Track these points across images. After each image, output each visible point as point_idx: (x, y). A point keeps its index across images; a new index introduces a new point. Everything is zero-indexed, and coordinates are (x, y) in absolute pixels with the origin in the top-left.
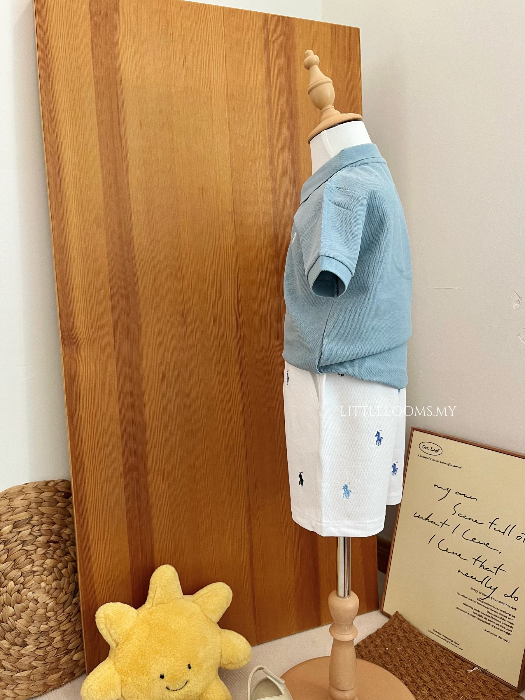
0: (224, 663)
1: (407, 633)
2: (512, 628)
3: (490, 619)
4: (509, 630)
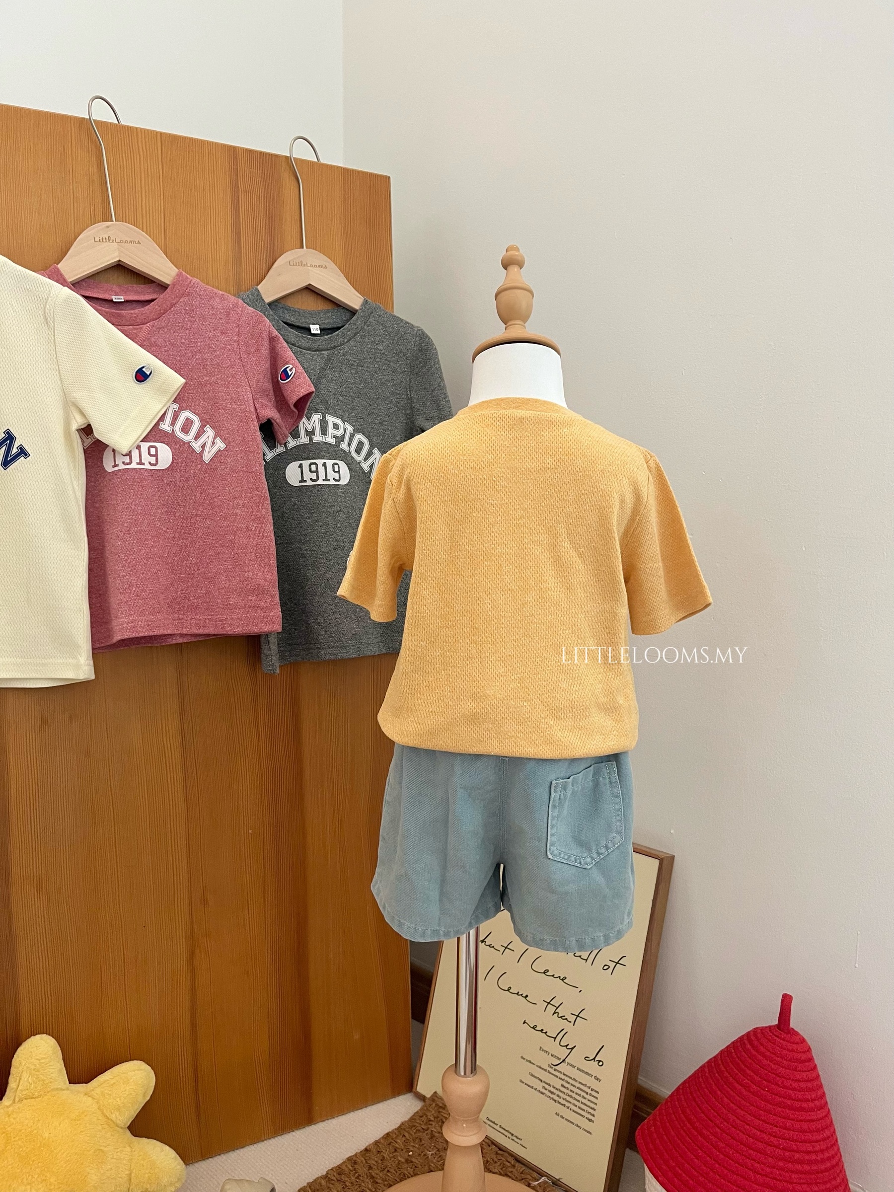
2: (595, 1110)
3: (565, 1097)
4: (591, 1114)
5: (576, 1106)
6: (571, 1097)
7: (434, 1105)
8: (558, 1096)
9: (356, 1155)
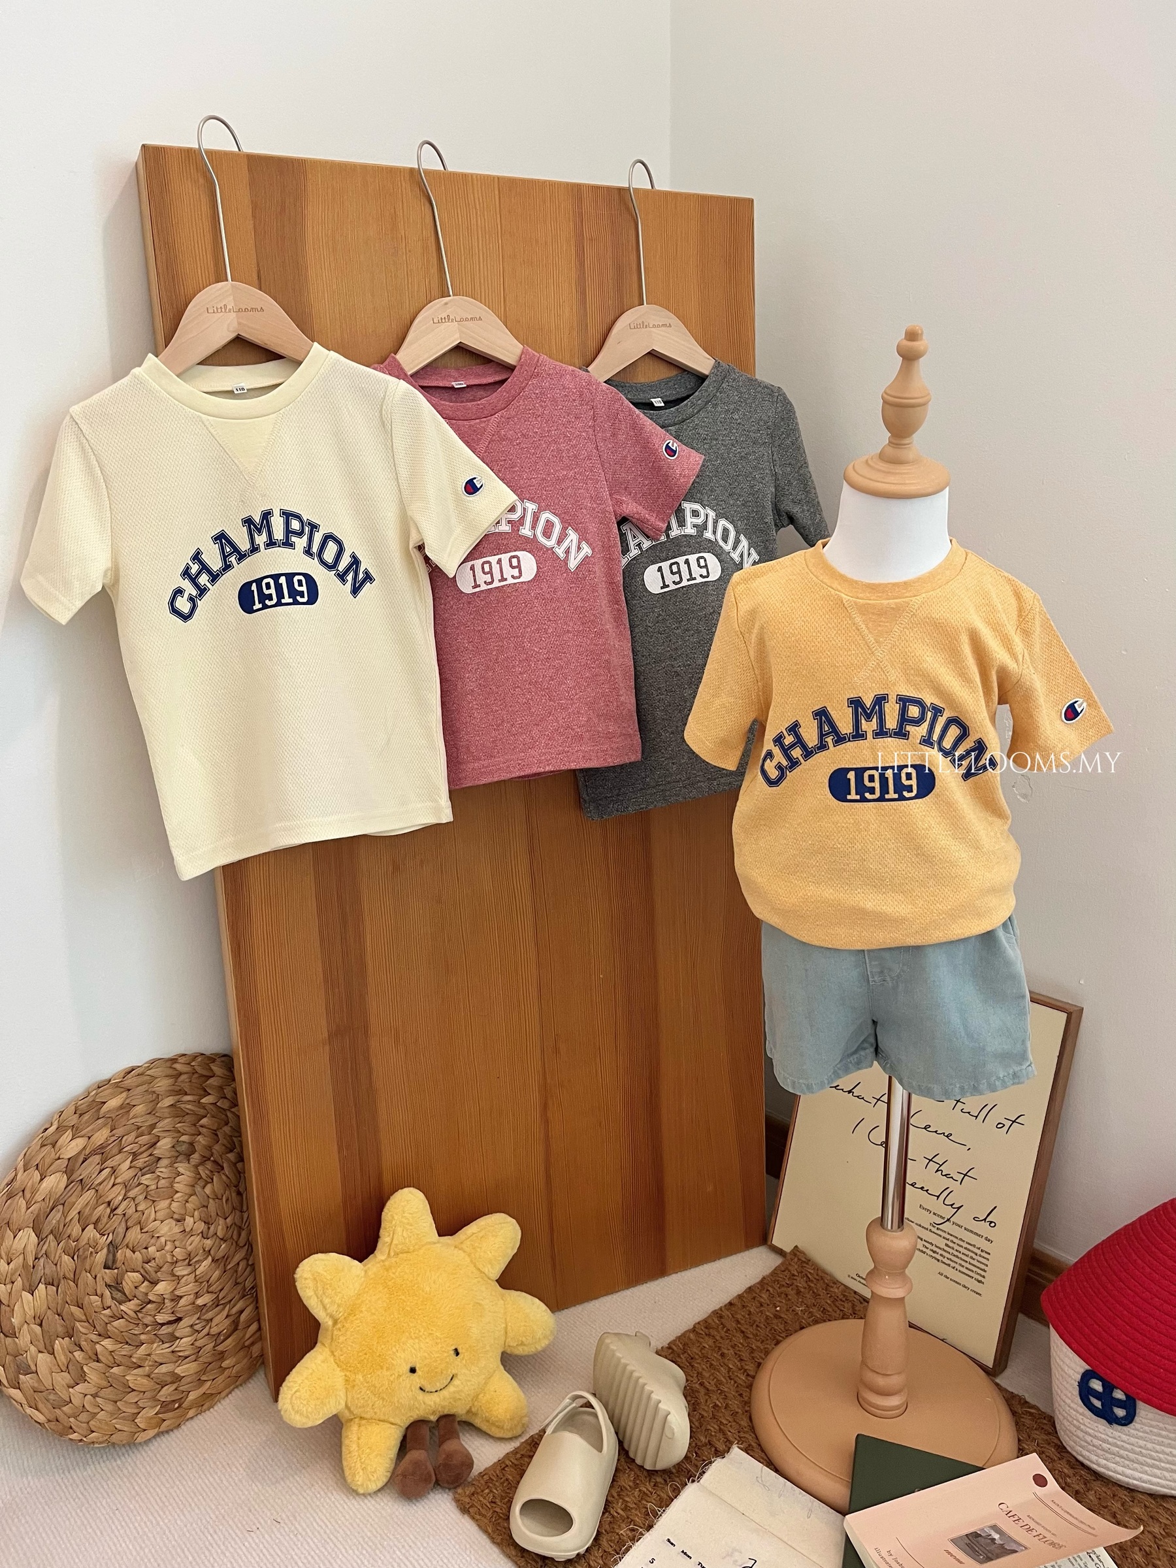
0: (511, 1344)
1: (812, 1281)
2: (985, 1271)
3: (950, 1257)
4: (981, 1275)
5: (963, 1266)
6: (957, 1257)
7: (796, 1259)
8: (941, 1255)
9: (721, 1309)
